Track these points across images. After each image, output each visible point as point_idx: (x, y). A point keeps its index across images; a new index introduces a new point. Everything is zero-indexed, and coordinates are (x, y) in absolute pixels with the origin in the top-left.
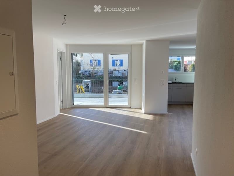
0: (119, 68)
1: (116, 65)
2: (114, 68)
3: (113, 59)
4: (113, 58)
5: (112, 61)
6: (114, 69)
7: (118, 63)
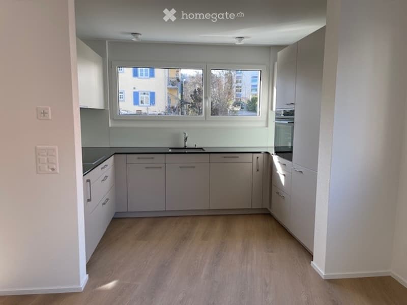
0: (147, 108)
1: (142, 102)
2: (137, 108)
3: (136, 90)
4: (134, 88)
5: (132, 93)
6: (137, 110)
7: (146, 98)
